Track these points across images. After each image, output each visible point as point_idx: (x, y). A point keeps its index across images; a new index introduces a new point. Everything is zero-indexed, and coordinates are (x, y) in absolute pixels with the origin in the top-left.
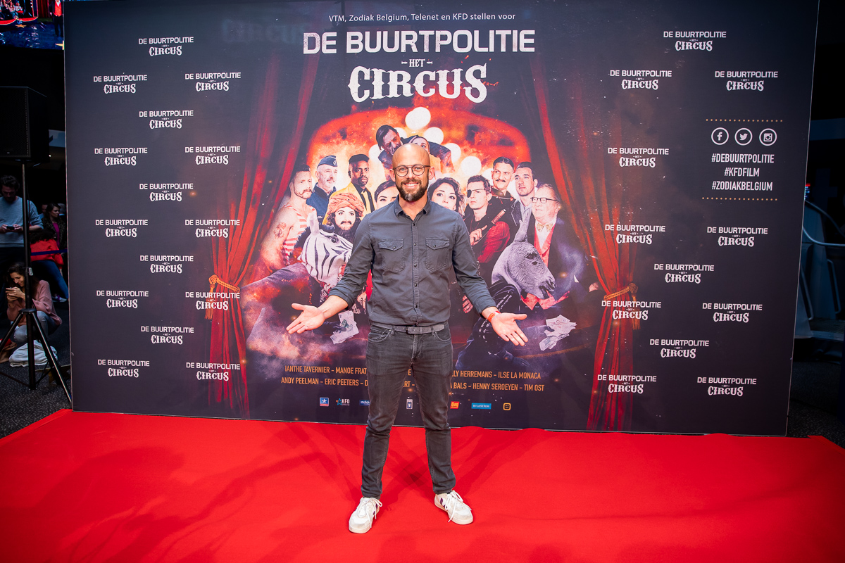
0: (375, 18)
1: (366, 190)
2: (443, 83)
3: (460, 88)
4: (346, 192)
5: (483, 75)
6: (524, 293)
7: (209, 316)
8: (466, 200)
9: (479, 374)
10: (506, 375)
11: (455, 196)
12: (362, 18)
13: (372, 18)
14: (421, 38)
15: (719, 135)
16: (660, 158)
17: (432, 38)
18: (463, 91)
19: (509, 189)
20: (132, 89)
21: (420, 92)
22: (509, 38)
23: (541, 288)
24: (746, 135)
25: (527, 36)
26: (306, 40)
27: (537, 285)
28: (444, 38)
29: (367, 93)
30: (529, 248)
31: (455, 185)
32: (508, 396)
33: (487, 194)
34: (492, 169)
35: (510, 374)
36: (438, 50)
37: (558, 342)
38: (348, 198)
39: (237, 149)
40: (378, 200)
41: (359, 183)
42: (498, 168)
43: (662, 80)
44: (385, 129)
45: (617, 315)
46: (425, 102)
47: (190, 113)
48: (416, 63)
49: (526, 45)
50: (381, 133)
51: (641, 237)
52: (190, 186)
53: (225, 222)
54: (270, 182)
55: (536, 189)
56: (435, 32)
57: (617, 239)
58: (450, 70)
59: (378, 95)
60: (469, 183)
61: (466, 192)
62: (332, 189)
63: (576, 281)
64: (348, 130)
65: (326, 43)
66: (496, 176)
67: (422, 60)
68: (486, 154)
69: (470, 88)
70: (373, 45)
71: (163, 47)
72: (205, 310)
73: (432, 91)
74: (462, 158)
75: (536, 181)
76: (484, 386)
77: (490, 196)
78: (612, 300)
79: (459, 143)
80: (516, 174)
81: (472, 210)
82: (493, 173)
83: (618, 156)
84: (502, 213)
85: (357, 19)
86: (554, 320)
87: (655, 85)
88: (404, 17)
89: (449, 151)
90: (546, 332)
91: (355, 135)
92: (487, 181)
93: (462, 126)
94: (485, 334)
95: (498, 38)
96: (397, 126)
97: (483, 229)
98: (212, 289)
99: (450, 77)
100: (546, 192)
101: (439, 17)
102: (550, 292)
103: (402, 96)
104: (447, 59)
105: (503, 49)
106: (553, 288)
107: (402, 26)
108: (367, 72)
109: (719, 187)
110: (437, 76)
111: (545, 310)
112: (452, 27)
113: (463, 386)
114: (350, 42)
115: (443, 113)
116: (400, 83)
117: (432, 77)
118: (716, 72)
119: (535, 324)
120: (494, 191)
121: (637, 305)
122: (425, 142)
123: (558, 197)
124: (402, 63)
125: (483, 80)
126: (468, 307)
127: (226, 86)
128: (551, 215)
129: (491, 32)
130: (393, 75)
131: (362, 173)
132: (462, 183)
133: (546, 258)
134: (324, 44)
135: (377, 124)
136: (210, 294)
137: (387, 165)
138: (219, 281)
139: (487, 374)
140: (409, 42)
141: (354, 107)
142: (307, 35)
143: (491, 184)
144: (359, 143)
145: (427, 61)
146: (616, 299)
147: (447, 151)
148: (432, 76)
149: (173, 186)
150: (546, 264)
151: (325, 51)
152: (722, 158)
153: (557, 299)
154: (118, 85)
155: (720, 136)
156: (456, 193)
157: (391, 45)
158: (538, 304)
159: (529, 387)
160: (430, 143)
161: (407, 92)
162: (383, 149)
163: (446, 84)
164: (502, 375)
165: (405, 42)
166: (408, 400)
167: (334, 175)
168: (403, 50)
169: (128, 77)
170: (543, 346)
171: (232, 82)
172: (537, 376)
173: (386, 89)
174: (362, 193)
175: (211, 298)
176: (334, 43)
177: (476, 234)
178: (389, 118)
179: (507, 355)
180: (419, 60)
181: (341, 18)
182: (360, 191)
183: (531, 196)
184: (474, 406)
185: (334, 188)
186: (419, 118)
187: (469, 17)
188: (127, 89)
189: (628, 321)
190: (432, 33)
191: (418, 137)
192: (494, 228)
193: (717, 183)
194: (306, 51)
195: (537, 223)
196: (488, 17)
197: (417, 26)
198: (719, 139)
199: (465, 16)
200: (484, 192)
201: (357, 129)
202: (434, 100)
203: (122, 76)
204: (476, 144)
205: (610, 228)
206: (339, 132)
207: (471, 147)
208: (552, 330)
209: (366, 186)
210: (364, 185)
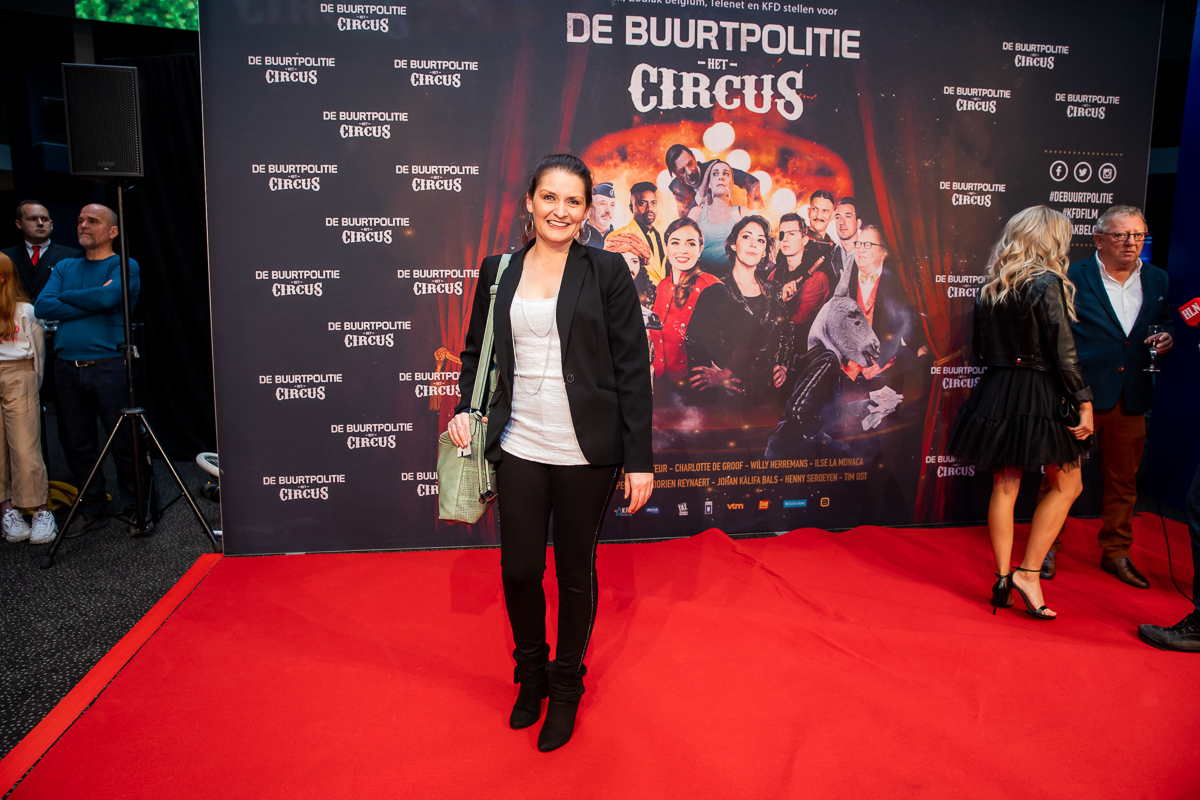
1: (653, 229)
2: (750, 92)
3: (770, 99)
4: (627, 231)
5: (799, 85)
6: (845, 360)
7: (435, 406)
8: (778, 244)
9: (793, 464)
10: (824, 463)
11: (764, 238)
14: (722, 31)
15: (1058, 169)
16: (995, 196)
17: (737, 33)
18: (774, 105)
19: (828, 231)
20: (312, 78)
21: (722, 102)
23: (865, 353)
24: (1085, 170)
25: (851, 38)
26: (570, 23)
27: (860, 349)
28: (751, 33)
29: (653, 100)
30: (851, 305)
31: (764, 225)
32: (825, 488)
33: (803, 237)
34: (809, 206)
35: (828, 461)
36: (744, 48)
37: (883, 419)
38: (630, 240)
39: (474, 170)
40: (669, 243)
41: (644, 221)
42: (816, 205)
43: (1000, 102)
44: (677, 150)
45: (948, 384)
46: (727, 116)
47: (403, 117)
48: (717, 64)
49: (850, 50)
50: (672, 154)
52: (405, 222)
53: (458, 273)
55: (859, 231)
56: (740, 25)
57: (949, 292)
58: (759, 76)
59: (668, 104)
60: (781, 222)
61: (777, 235)
62: (608, 228)
63: (904, 344)
64: (629, 149)
65: (598, 29)
66: (814, 214)
67: (724, 61)
68: (802, 187)
69: (783, 101)
70: (661, 36)
71: (358, 18)
72: (429, 397)
73: (737, 103)
74: (774, 190)
75: (859, 221)
76: (798, 479)
77: (807, 239)
78: (942, 366)
79: (770, 170)
80: (836, 212)
81: (785, 257)
82: (810, 210)
83: (951, 192)
84: (821, 260)
86: (879, 392)
87: (992, 107)
88: (701, 2)
89: (757, 181)
90: (870, 407)
91: (638, 156)
92: (803, 220)
93: (774, 150)
94: (800, 413)
95: (816, 38)
96: (693, 146)
97: (798, 281)
98: (439, 367)
99: (759, 85)
100: (870, 235)
101: (745, 6)
102: (874, 358)
103: (699, 107)
104: (753, 61)
105: (823, 53)
106: (877, 353)
107: (697, 13)
108: (653, 72)
110: (743, 82)
111: (869, 381)
112: (762, 19)
113: (773, 480)
114: (630, 30)
115: (753, 132)
116: (696, 90)
117: (737, 85)
118: (1057, 95)
119: (857, 398)
120: (812, 233)
121: (968, 371)
122: (728, 169)
123: (885, 242)
124: (699, 63)
125: (798, 92)
126: (779, 380)
127: (456, 81)
128: (876, 263)
129: (809, 30)
130: (688, 78)
131: (647, 207)
132: (774, 222)
133: (870, 317)
134: (595, 30)
135: (666, 143)
136: (436, 375)
137: (680, 198)
138: (449, 356)
139: (802, 463)
140: (708, 36)
141: (636, 119)
142: (571, 17)
143: (808, 224)
144: (643, 167)
145: (729, 61)
146: (947, 364)
147: (755, 181)
148: (737, 82)
149: (377, 221)
150: (870, 324)
151: (597, 40)
152: (1061, 197)
153: (882, 366)
154: (288, 70)
155: (1059, 171)
156: (766, 235)
157: (684, 37)
158: (860, 374)
159: (850, 476)
160: (734, 171)
161: (705, 103)
162: (674, 176)
163: (758, 95)
164: (820, 463)
165: (702, 35)
166: (707, 503)
167: (610, 209)
168: (700, 45)
169: (305, 61)
170: (866, 425)
171: (465, 75)
172: (859, 461)
173: (678, 97)
174: (648, 233)
175: (437, 381)
176: (608, 29)
177: (790, 288)
178: (682, 135)
179: (826, 438)
180: (720, 60)
182: (645, 231)
183: (853, 240)
184: (787, 504)
185: (611, 226)
186: (720, 136)
187: (782, 8)
188: (302, 77)
189: (960, 390)
190: (736, 25)
191: (719, 161)
192: (811, 280)
194: (571, 38)
195: (860, 273)
196: (805, 10)
197: (718, 15)
198: (1058, 174)
199: (777, 7)
200: (799, 235)
201: (641, 148)
202: (739, 113)
203: (295, 59)
204: (790, 172)
205: (940, 279)
206: (617, 151)
207: (784, 176)
208: (876, 405)
209: (653, 224)
210: (650, 223)
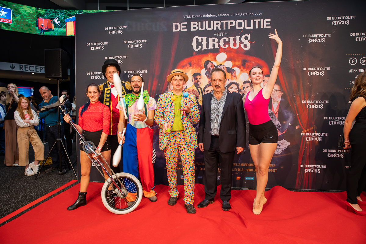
0: (203, 16)
1: (200, 87)
3: (239, 44)
4: (191, 88)
5: (249, 39)
8: (242, 91)
9: (249, 165)
11: (237, 89)
12: (197, 16)
13: (201, 16)
14: (222, 24)
15: (352, 61)
16: (326, 72)
17: (227, 24)
20: (102, 48)
21: (222, 46)
22: (260, 23)
24: (364, 60)
25: (267, 22)
26: (174, 26)
28: (232, 23)
29: (200, 47)
30: (270, 111)
31: (237, 85)
36: (229, 28)
37: (282, 151)
38: (193, 91)
39: (146, 72)
40: (205, 92)
41: (197, 85)
43: (326, 38)
44: (208, 62)
45: (308, 139)
46: (224, 50)
47: (126, 57)
48: (220, 34)
49: (267, 25)
50: (206, 63)
51: (318, 105)
54: (160, 85)
56: (228, 21)
57: (308, 106)
58: (235, 37)
59: (204, 48)
60: (243, 84)
61: (242, 88)
62: (185, 87)
63: (290, 125)
64: (192, 63)
65: (182, 27)
67: (223, 33)
69: (243, 44)
70: (202, 27)
71: (115, 30)
73: (227, 46)
74: (241, 73)
76: (250, 170)
78: (306, 133)
79: (239, 67)
80: (263, 80)
83: (308, 71)
85: (195, 17)
86: (281, 141)
87: (323, 40)
88: (215, 15)
90: (278, 147)
91: (195, 65)
92: (251, 83)
93: (240, 60)
95: (255, 23)
99: (235, 40)
100: (277, 87)
101: (230, 15)
102: (279, 130)
103: (215, 48)
104: (233, 32)
105: (257, 27)
106: (280, 128)
107: (214, 19)
108: (200, 38)
109: (353, 83)
110: (229, 39)
112: (235, 19)
113: (242, 170)
114: (192, 26)
115: (232, 55)
116: (214, 43)
117: (227, 40)
118: (351, 34)
121: (317, 135)
122: (225, 67)
123: (282, 89)
124: (214, 34)
125: (249, 41)
127: (141, 46)
128: (279, 97)
129: (252, 21)
130: (211, 39)
131: (198, 80)
133: (277, 115)
134: (181, 27)
135: (204, 60)
137: (208, 77)
140: (217, 26)
141: (194, 53)
142: (174, 24)
144: (196, 68)
145: (225, 33)
146: (307, 132)
147: (234, 71)
150: (277, 118)
151: (182, 30)
152: (354, 71)
153: (282, 132)
154: (97, 46)
156: (238, 88)
157: (210, 27)
160: (227, 68)
161: (217, 46)
162: (207, 70)
163: (233, 43)
165: (215, 26)
166: (218, 176)
168: (215, 29)
169: (101, 43)
170: (276, 152)
171: (143, 44)
172: (273, 165)
173: (208, 45)
174: (198, 89)
176: (185, 27)
178: (209, 57)
181: (189, 17)
182: (197, 88)
184: (247, 178)
185: (186, 87)
186: (222, 57)
187: (242, 14)
188: (100, 48)
189: (313, 141)
190: (227, 21)
191: (221, 65)
193: (352, 82)
194: (174, 30)
195: (273, 100)
196: (250, 14)
197: (220, 19)
198: (353, 63)
199: (241, 14)
200: (250, 88)
201: (196, 62)
202: (228, 49)
203: (98, 43)
204: (246, 67)
205: (304, 102)
206: (188, 64)
207: (244, 69)
208: (280, 146)
209: (200, 86)
210: (199, 85)
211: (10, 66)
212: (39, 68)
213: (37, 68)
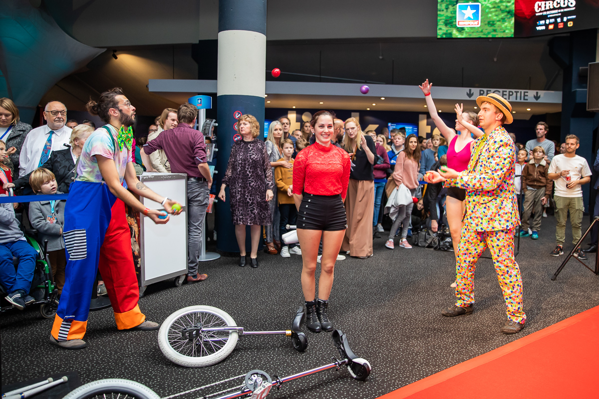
211: (467, 93)
212: (507, 93)
213: (505, 93)
